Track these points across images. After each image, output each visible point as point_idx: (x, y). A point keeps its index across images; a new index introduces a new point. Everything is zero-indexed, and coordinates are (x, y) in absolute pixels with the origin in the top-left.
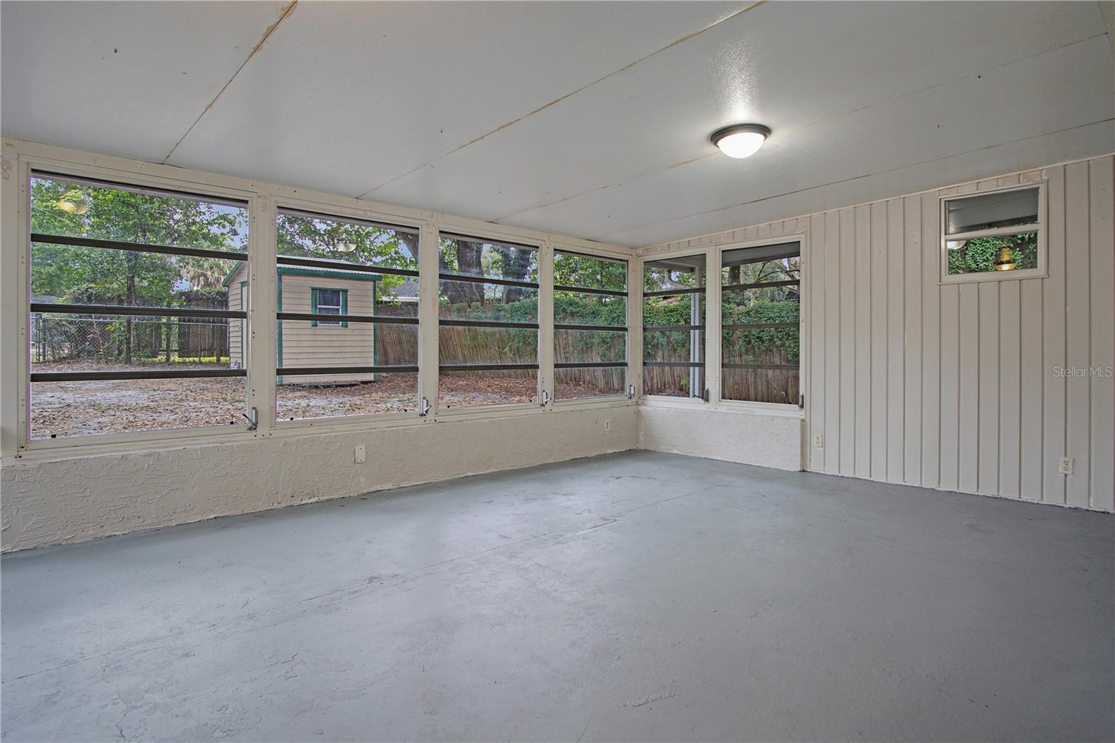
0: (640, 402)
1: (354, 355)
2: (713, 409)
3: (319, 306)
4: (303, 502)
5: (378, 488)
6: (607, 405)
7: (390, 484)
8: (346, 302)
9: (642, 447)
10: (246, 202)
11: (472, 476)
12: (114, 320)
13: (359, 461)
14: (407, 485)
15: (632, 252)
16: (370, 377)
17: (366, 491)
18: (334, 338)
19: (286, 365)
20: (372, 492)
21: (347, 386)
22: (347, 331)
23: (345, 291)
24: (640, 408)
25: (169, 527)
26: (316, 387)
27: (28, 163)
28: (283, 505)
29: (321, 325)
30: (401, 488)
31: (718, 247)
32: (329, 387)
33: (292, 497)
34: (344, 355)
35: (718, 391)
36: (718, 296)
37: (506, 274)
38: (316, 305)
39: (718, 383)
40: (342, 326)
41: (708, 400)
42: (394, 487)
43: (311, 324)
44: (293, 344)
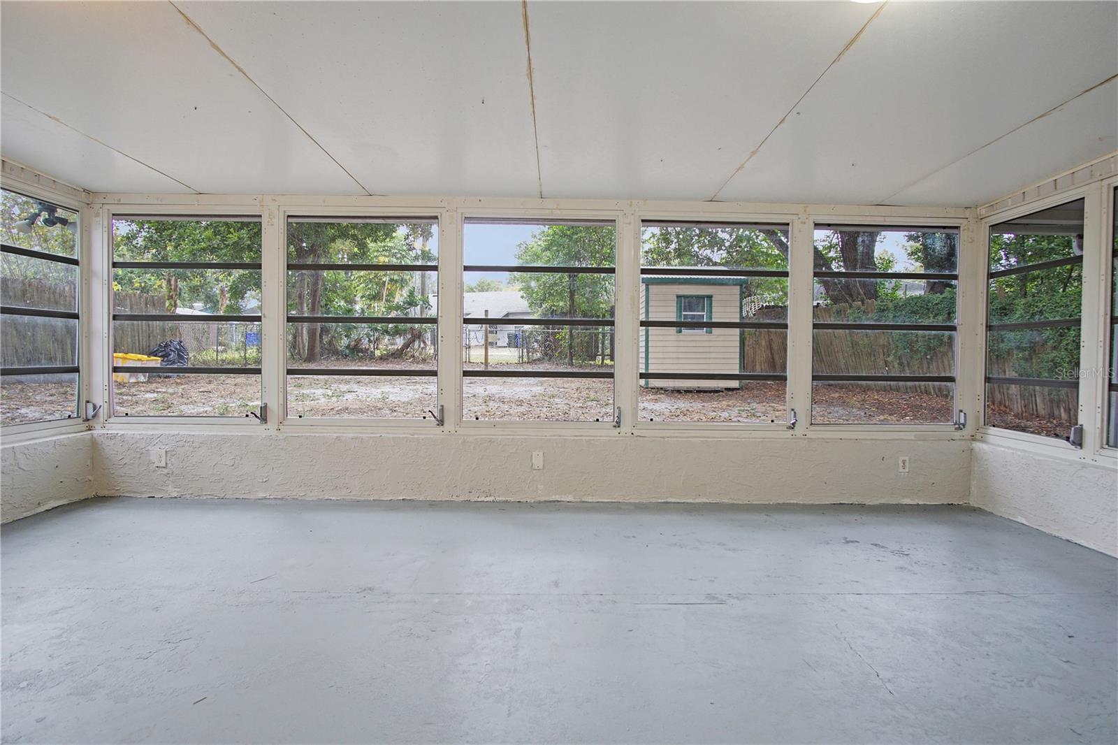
0: (978, 436)
1: (718, 361)
2: (1088, 461)
3: (683, 313)
4: (479, 500)
5: (558, 498)
6: (911, 436)
7: (570, 496)
8: (711, 307)
9: (973, 502)
10: (436, 218)
11: (674, 503)
12: (560, 330)
13: (537, 468)
14: (590, 501)
15: (967, 213)
16: (734, 384)
17: (543, 499)
18: (698, 344)
19: (653, 369)
20: (550, 502)
21: (710, 392)
22: (711, 337)
23: (710, 297)
24: (974, 445)
25: (368, 501)
26: (679, 391)
27: (285, 212)
28: (462, 499)
29: (685, 331)
30: (583, 502)
31: (1105, 183)
32: (690, 392)
33: (470, 492)
34: (708, 361)
35: (1098, 431)
36: (1103, 267)
37: (927, 266)
38: (681, 312)
39: (1099, 416)
40: (706, 332)
41: (1080, 445)
42: (576, 500)
43: (675, 331)
44: (658, 349)
